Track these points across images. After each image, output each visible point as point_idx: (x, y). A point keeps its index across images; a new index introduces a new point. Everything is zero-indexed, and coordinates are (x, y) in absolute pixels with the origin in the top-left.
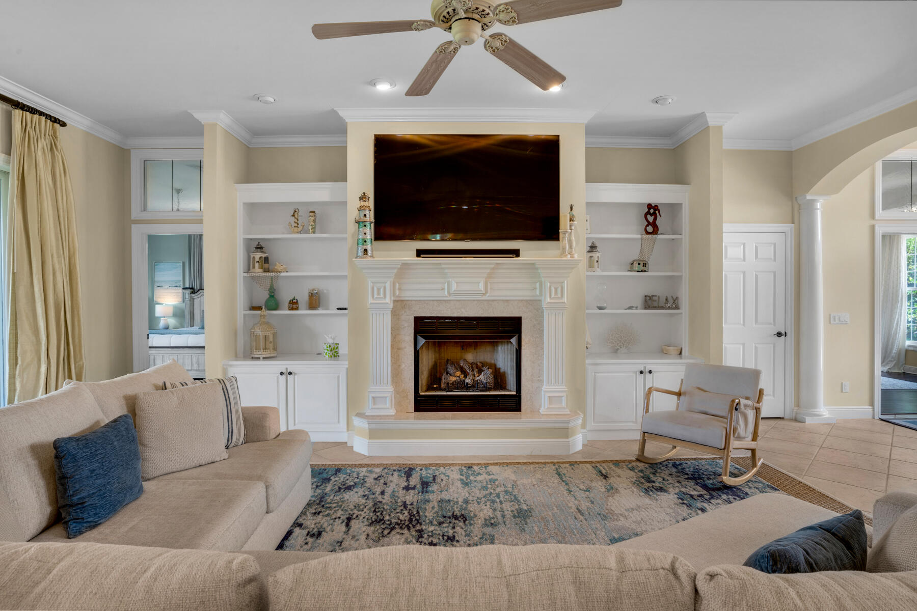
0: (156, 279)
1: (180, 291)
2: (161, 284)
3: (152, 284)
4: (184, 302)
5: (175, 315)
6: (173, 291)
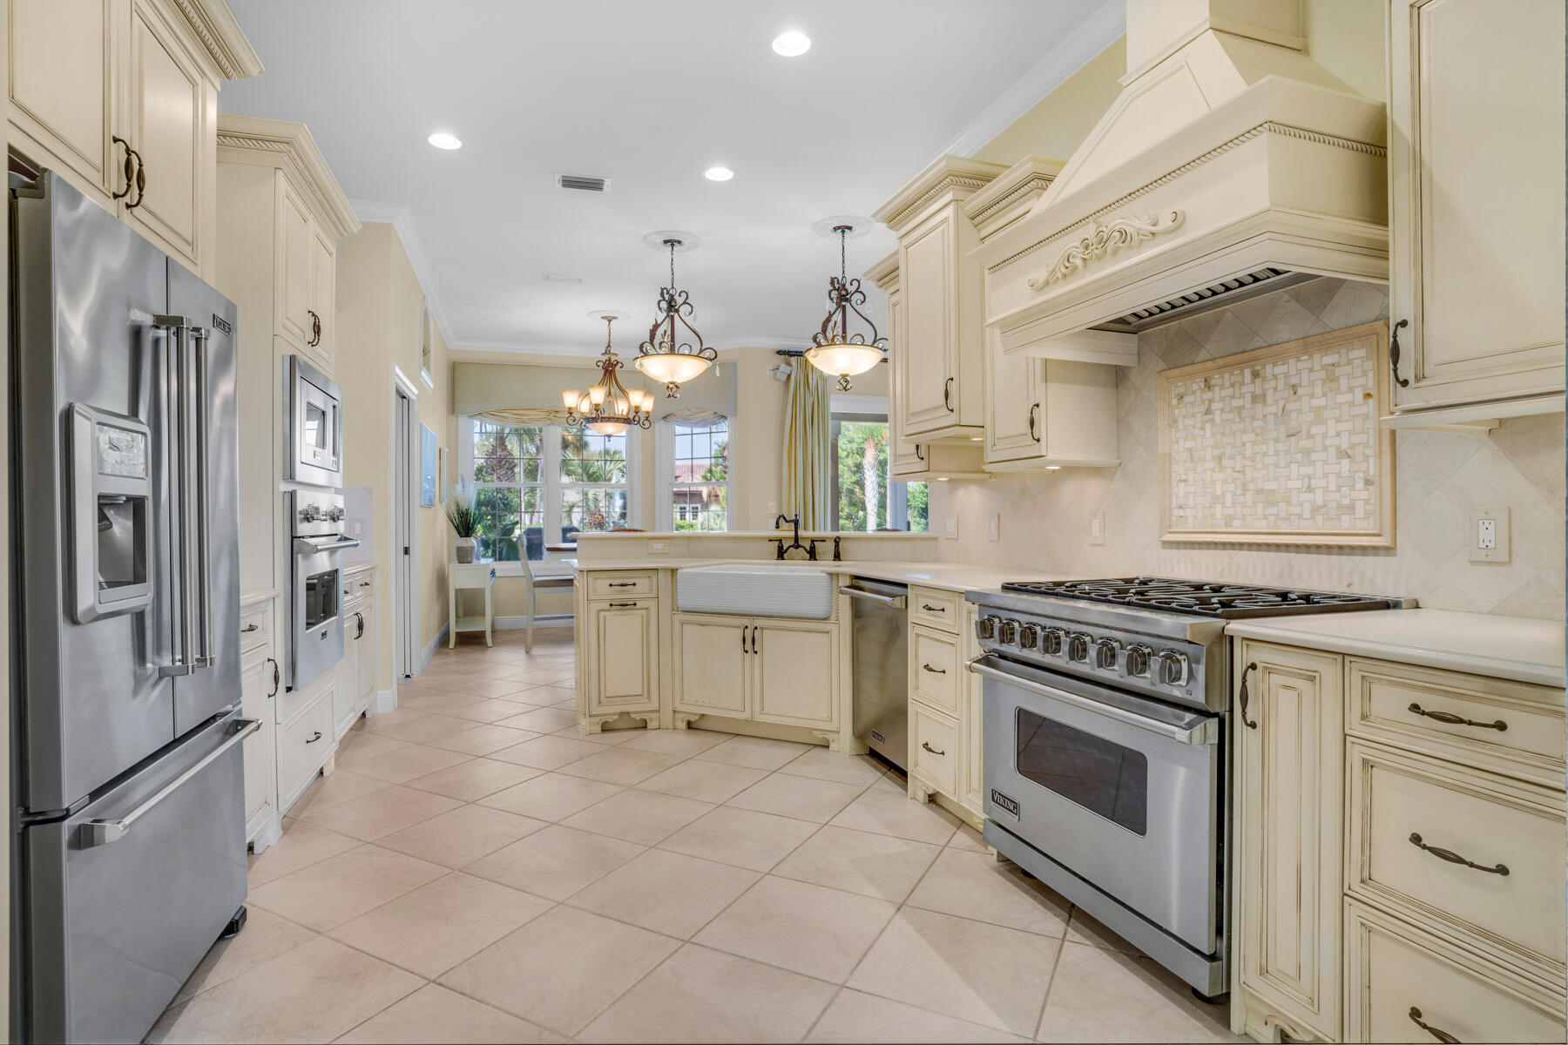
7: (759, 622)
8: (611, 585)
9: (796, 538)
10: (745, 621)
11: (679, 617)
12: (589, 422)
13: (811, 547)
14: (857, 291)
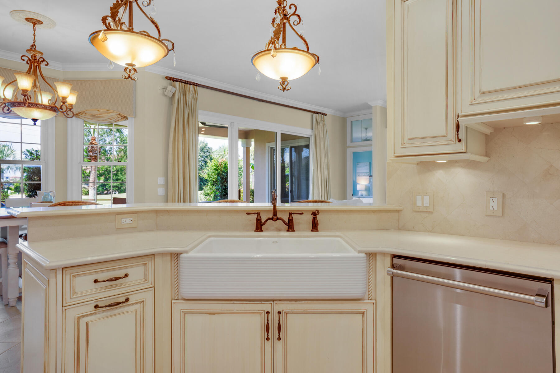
0: (358, 171)
1: (368, 178)
2: (359, 174)
3: (355, 174)
4: (370, 183)
5: (366, 190)
6: (365, 177)
7: (281, 307)
8: (96, 281)
9: (275, 212)
10: (267, 307)
11: (180, 306)
12: (14, 106)
13: (289, 220)
14: (294, 14)
